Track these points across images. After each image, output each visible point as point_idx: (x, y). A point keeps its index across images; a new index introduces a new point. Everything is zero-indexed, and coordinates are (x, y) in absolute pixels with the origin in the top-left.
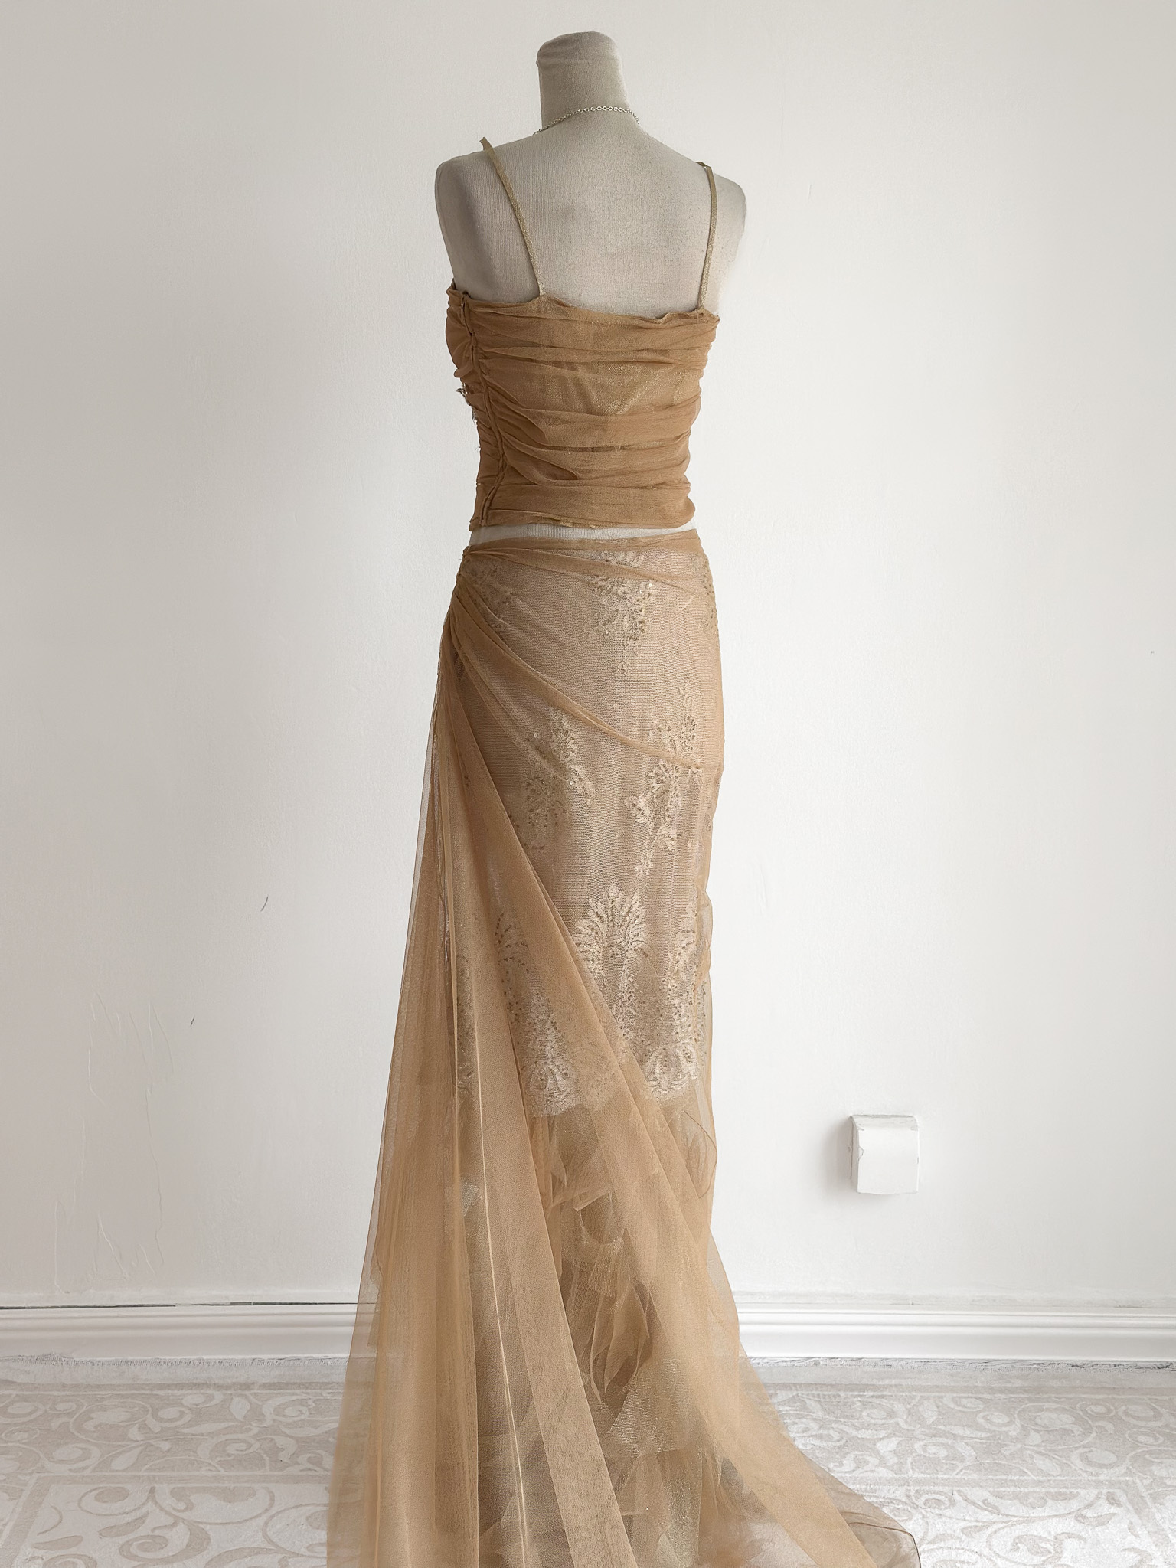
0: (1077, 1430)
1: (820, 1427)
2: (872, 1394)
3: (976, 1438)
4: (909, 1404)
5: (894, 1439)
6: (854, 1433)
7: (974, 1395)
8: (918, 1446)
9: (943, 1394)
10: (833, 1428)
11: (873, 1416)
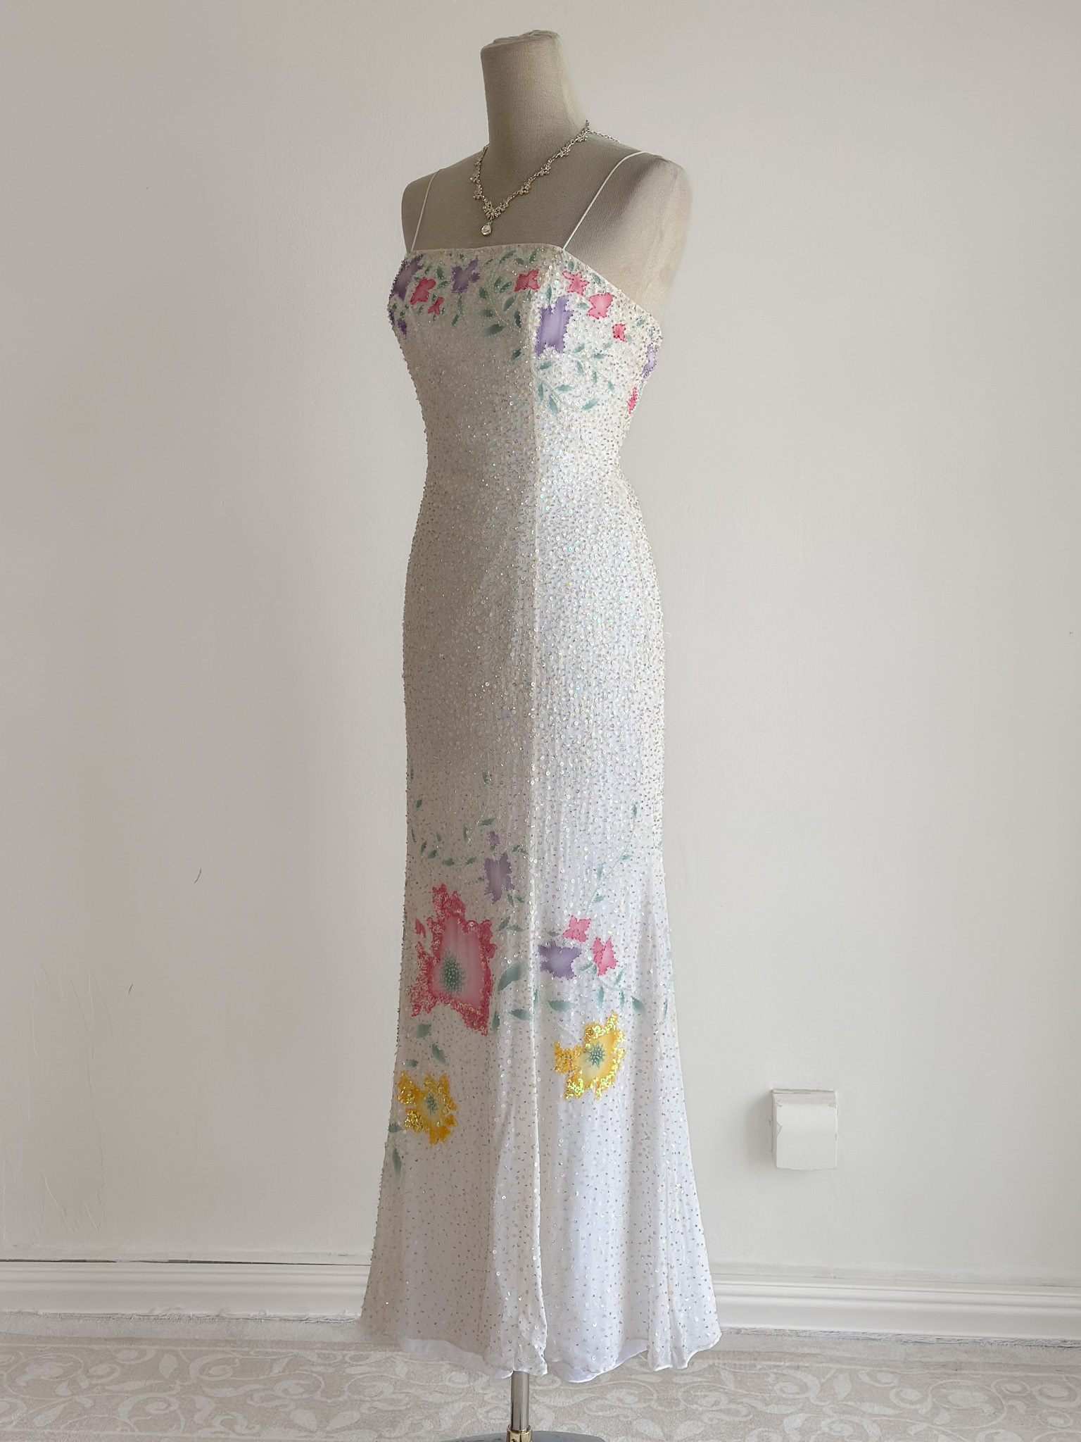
0: (988, 1409)
1: (731, 1401)
2: (787, 1364)
3: (885, 1416)
4: (824, 1378)
5: (802, 1414)
6: (764, 1408)
7: (891, 1370)
8: (824, 1424)
9: (858, 1367)
10: (742, 1403)
11: (785, 1389)
